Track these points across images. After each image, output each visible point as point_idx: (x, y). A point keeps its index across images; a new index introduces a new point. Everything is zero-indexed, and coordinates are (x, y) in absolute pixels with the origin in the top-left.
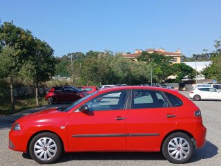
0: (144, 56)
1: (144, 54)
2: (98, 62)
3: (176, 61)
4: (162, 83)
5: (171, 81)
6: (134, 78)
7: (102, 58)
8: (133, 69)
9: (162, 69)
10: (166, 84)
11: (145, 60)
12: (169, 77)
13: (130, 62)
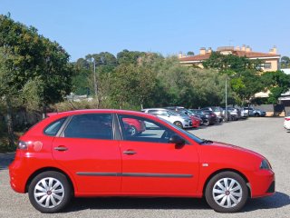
0: (214, 59)
1: (215, 55)
2: (138, 71)
3: (269, 67)
4: (246, 105)
5: (260, 101)
6: (197, 97)
7: (144, 64)
8: (195, 81)
9: (244, 81)
10: (252, 107)
11: (216, 66)
12: (257, 95)
13: (191, 70)
